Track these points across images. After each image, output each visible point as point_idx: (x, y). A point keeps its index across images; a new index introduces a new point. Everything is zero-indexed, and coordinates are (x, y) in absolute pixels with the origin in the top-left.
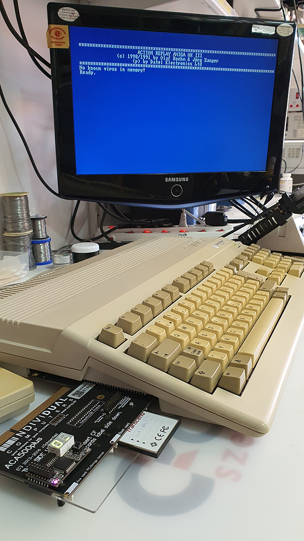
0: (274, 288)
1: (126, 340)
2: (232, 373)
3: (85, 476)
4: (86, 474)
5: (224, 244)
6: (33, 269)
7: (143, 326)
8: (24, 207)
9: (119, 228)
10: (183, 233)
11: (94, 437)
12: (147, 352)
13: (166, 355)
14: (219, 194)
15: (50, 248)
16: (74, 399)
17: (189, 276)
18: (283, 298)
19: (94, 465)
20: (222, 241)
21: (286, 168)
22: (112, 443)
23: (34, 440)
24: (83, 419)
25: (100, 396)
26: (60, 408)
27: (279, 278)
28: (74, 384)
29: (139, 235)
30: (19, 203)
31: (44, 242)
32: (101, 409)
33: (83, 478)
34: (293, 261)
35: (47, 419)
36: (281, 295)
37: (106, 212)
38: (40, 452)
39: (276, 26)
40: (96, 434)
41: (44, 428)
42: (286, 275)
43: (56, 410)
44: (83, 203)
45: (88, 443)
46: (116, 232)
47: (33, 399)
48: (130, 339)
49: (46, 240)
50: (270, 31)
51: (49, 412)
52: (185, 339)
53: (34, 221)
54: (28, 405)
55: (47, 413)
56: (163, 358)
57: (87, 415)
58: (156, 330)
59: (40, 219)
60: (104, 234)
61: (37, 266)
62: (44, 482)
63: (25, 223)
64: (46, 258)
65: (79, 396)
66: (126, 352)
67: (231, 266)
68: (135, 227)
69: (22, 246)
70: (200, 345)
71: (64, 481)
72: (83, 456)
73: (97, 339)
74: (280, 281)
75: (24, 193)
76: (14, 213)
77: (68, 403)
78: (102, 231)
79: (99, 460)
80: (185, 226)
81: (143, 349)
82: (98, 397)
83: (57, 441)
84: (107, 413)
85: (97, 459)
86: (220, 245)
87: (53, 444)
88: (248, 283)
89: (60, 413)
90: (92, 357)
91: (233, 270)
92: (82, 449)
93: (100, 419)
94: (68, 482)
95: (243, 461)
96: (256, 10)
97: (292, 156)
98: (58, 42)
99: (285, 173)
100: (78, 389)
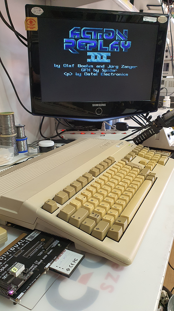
0: (148, 173)
1: (58, 208)
2: (115, 229)
3: (28, 289)
4: (29, 288)
5: (123, 144)
6: (17, 155)
7: (69, 199)
8: (12, 121)
9: (67, 131)
10: (103, 135)
11: (36, 265)
12: (69, 216)
13: (79, 218)
14: (124, 113)
15: (27, 143)
16: (29, 241)
17: (100, 167)
18: (151, 180)
19: (34, 282)
20: (122, 142)
21: (167, 93)
22: (46, 269)
23: (4, 266)
24: (32, 253)
25: (43, 239)
26: (20, 246)
27: (152, 167)
28: (29, 231)
29: (78, 135)
30: (9, 118)
31: (23, 140)
32: (42, 247)
33: (27, 290)
34: (162, 155)
35: (12, 253)
36: (151, 178)
37: (59, 122)
38: (6, 273)
39: (157, 17)
40: (38, 263)
41: (10, 259)
42: (156, 164)
43: (18, 247)
44: (46, 118)
45: (33, 268)
46: (65, 134)
47: (6, 240)
48: (61, 207)
49: (25, 138)
50: (154, 20)
51: (14, 249)
52: (91, 207)
53: (18, 128)
54: (4, 243)
55: (13, 249)
56: (77, 220)
57: (34, 251)
58: (75, 202)
59: (21, 127)
60: (58, 135)
61: (19, 154)
62: (6, 292)
63: (12, 130)
64: (24, 149)
65: (31, 239)
66: (57, 216)
67: (124, 160)
68: (76, 130)
69: (10, 143)
70: (100, 211)
71: (16, 292)
72: (28, 277)
73: (42, 208)
74: (152, 168)
75: (12, 113)
76: (6, 124)
77: (25, 243)
78: (57, 133)
79: (37, 279)
80: (104, 130)
81: (66, 214)
82: (41, 240)
83: (15, 268)
84: (45, 250)
85: (36, 278)
86: (120, 145)
87: (12, 270)
88: (133, 170)
89: (20, 249)
90: (38, 218)
91: (125, 162)
92: (28, 273)
93: (41, 253)
94: (18, 292)
95: (116, 280)
96: (148, 6)
97: (170, 86)
98: (31, 27)
99: (166, 96)
100: (31, 234)
